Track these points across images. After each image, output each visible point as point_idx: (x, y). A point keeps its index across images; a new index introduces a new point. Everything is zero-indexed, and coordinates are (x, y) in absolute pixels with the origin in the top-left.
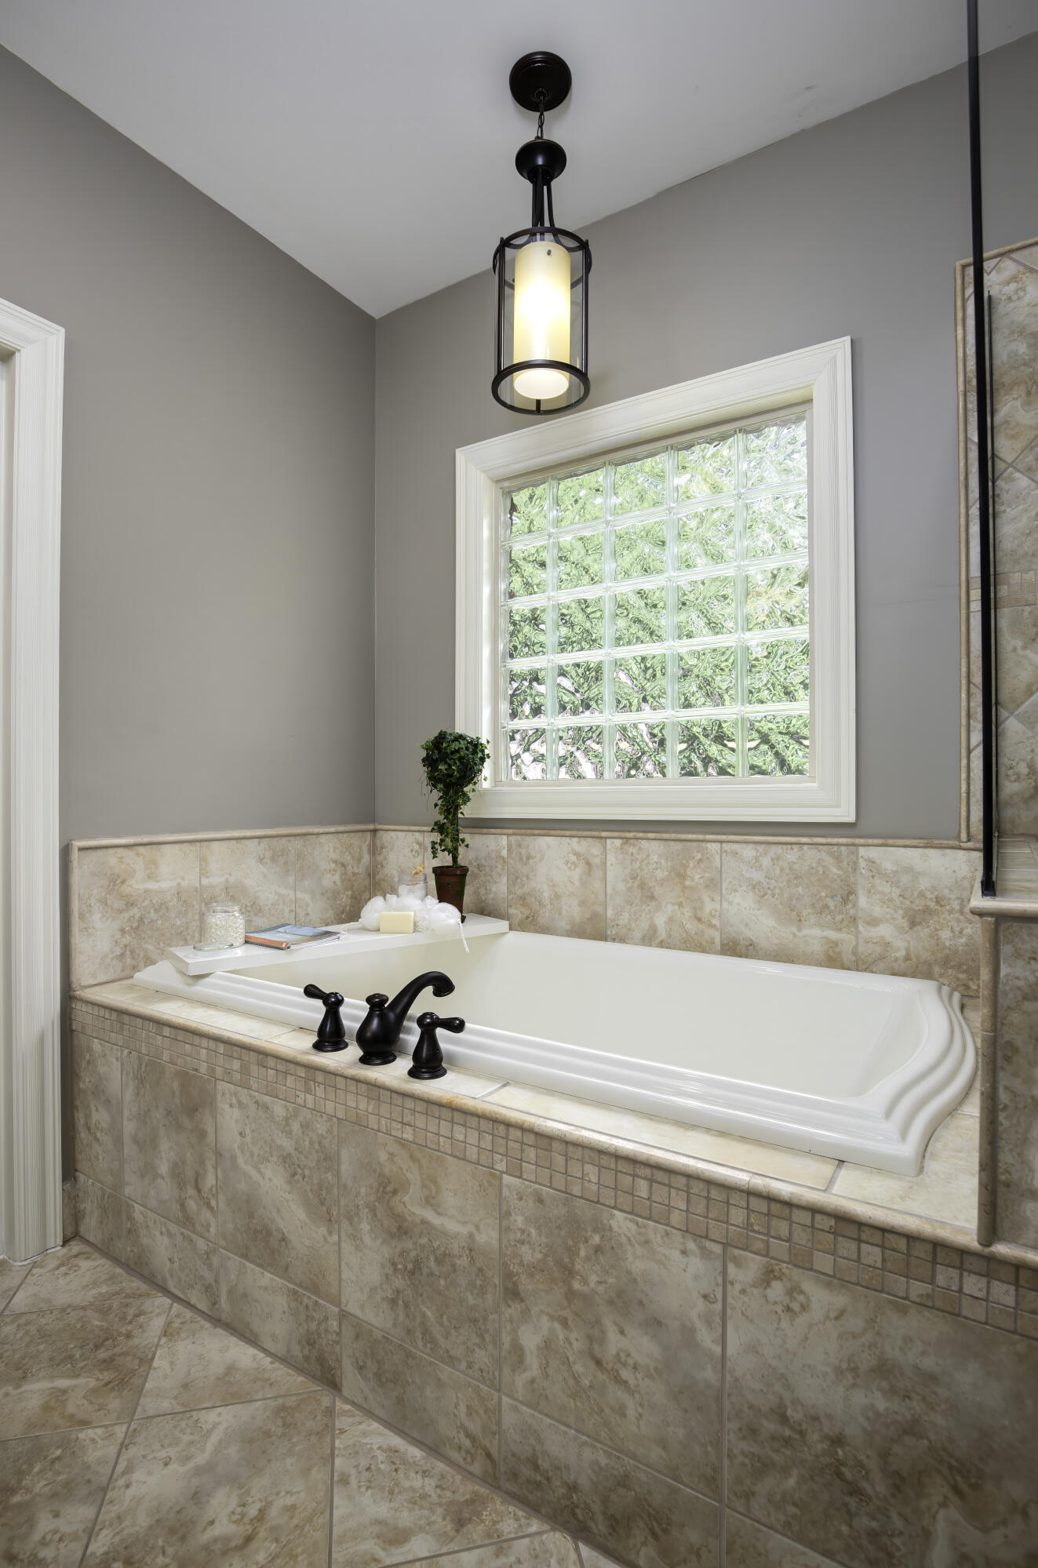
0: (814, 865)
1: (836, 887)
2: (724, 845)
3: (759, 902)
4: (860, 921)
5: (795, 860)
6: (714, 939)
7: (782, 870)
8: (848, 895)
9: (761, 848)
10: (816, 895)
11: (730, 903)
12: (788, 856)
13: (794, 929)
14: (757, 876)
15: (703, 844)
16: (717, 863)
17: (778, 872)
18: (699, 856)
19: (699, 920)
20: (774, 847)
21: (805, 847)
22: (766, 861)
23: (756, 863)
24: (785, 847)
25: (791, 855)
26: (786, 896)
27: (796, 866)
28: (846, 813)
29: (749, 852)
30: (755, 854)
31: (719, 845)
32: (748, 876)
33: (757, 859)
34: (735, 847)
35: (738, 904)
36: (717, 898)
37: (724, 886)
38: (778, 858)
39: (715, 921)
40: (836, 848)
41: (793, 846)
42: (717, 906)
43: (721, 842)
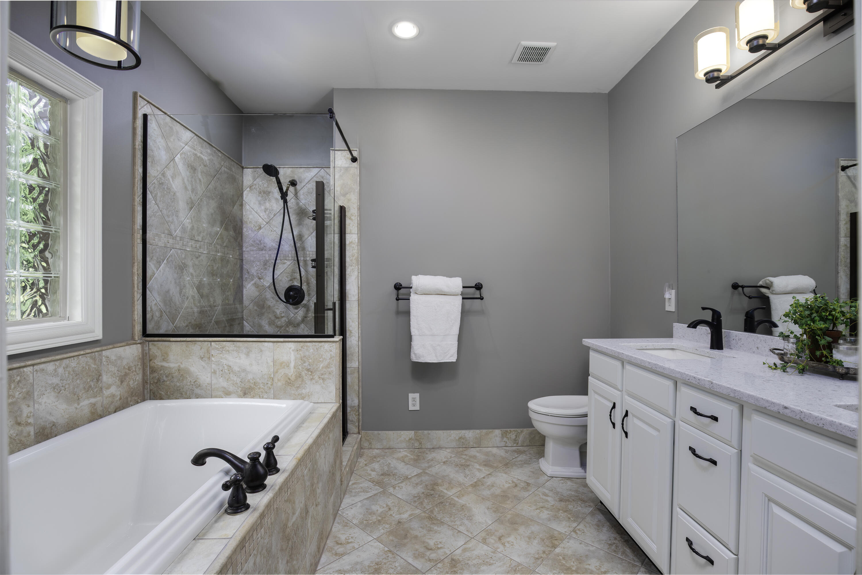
0: (84, 366)
1: (94, 374)
2: (35, 367)
3: (57, 396)
4: (104, 388)
5: (76, 365)
6: (30, 432)
7: (69, 373)
8: (98, 378)
9: (57, 363)
10: (85, 382)
11: (40, 404)
12: (72, 364)
13: (76, 405)
14: (56, 381)
15: (22, 370)
16: (31, 381)
17: (67, 374)
18: (18, 378)
19: (19, 424)
20: (65, 361)
21: (80, 357)
22: (60, 370)
23: (55, 373)
24: (70, 359)
25: (73, 363)
26: (71, 387)
27: (76, 369)
28: (98, 334)
29: (50, 367)
30: (54, 368)
31: (32, 367)
32: (50, 382)
33: (55, 370)
34: (42, 366)
35: (45, 403)
36: (31, 404)
37: (36, 394)
38: (67, 367)
39: (31, 420)
40: (93, 354)
41: (74, 358)
42: (31, 409)
43: (33, 365)
